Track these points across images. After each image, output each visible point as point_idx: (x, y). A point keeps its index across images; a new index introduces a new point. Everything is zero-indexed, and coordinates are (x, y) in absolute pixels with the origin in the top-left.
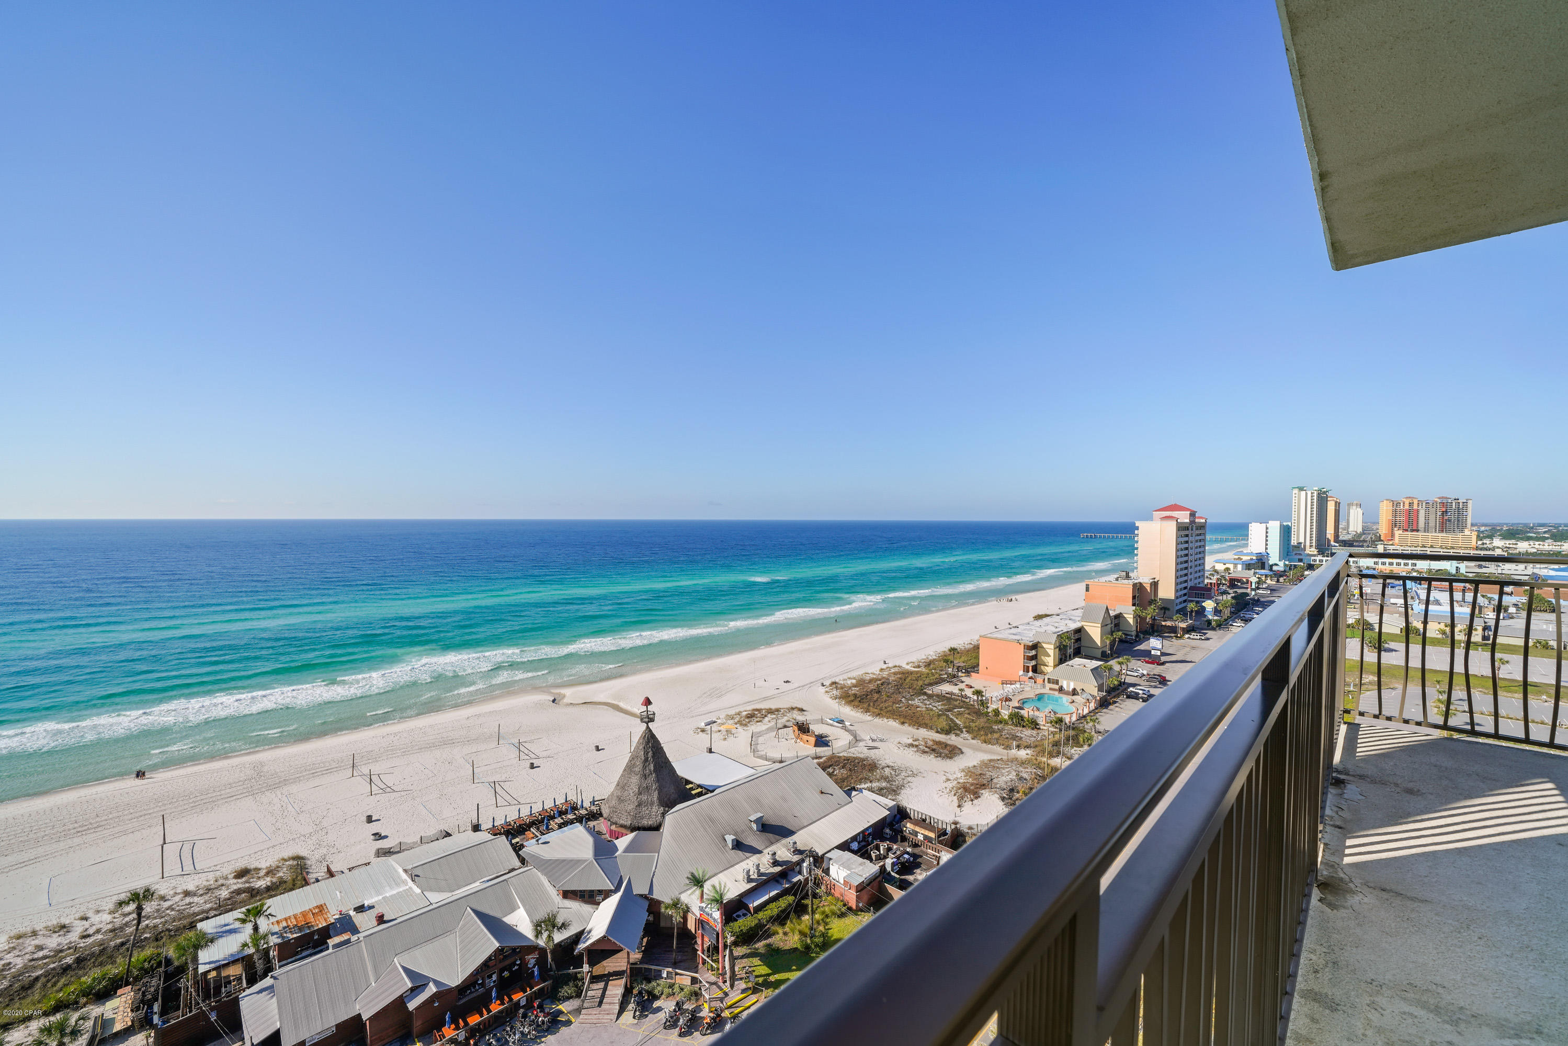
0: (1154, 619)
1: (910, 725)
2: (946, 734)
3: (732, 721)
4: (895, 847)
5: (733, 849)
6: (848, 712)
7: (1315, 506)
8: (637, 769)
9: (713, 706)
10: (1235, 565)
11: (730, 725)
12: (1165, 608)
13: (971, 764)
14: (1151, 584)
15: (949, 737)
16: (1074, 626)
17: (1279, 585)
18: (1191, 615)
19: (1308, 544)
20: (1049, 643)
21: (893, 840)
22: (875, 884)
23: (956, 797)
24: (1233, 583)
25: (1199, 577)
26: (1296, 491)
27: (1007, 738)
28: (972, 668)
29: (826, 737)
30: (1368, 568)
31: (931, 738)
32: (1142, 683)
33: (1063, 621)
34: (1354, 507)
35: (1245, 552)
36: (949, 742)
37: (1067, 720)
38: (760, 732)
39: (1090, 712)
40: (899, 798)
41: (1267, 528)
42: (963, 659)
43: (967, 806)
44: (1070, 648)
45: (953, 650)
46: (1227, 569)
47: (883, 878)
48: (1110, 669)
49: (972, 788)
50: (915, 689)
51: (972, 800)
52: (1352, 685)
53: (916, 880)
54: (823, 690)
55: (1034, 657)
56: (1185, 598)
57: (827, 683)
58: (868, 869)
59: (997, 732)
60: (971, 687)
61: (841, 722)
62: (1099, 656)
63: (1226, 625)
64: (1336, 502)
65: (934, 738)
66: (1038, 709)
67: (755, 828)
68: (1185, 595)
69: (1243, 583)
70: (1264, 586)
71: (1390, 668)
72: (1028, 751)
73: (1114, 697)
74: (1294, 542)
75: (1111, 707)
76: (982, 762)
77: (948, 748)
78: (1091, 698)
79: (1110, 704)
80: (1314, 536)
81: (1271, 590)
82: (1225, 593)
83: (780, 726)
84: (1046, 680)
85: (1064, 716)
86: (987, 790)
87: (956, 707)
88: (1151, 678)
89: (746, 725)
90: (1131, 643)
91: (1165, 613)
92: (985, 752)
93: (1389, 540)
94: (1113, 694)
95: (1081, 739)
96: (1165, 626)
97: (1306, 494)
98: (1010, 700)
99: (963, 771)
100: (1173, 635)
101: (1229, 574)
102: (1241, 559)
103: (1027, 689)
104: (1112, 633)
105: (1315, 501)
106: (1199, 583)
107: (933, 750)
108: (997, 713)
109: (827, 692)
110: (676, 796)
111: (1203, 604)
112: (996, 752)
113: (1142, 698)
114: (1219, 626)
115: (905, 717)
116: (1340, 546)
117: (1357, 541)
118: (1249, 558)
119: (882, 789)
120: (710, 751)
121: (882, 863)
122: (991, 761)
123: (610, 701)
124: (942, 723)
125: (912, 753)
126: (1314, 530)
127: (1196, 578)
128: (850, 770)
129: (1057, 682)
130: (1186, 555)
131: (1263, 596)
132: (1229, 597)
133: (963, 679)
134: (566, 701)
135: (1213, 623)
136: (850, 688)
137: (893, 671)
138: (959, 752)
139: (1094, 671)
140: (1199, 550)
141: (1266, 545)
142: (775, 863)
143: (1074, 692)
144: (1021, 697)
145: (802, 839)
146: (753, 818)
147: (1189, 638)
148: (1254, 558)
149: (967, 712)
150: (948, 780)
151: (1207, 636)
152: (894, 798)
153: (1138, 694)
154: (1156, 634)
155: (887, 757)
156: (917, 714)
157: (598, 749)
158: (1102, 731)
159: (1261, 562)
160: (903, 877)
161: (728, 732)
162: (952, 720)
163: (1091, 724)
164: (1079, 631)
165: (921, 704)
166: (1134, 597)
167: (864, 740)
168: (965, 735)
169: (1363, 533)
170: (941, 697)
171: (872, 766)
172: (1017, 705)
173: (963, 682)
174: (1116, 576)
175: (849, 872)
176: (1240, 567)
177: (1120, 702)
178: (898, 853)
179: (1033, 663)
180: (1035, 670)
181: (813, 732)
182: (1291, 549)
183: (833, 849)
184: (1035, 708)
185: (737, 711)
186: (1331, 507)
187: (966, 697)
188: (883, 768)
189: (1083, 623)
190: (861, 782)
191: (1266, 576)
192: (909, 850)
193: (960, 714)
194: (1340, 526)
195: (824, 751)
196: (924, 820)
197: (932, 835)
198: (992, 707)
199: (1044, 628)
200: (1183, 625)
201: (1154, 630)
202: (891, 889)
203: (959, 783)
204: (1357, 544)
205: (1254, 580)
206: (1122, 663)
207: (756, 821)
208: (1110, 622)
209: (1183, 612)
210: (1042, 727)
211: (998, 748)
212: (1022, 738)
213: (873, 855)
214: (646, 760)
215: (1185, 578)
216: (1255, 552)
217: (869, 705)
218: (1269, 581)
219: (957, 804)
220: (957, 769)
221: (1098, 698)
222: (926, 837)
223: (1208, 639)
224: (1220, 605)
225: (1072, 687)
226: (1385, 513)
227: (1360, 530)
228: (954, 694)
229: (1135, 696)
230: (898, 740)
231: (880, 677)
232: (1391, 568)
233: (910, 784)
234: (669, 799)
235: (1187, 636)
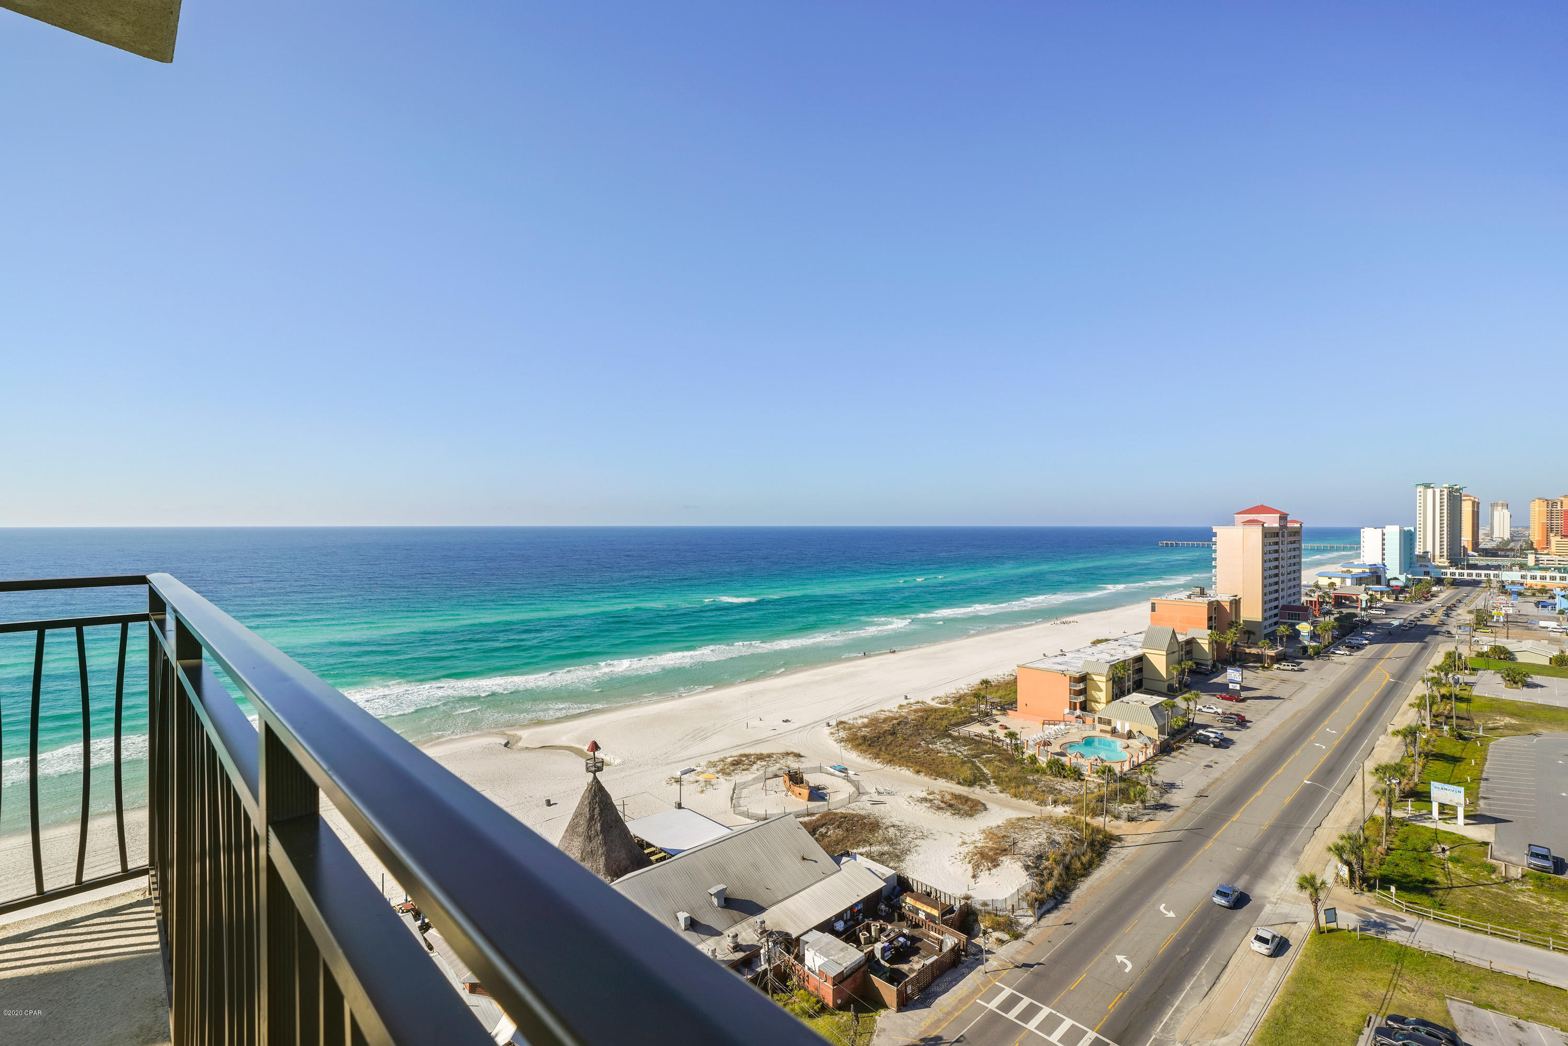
0: (1236, 645)
1: (926, 775)
2: (969, 786)
3: (712, 770)
4: (889, 927)
5: (685, 930)
6: (853, 758)
7: (1445, 508)
8: (580, 830)
9: (695, 750)
10: (1343, 580)
11: (710, 774)
12: (1250, 632)
13: (994, 824)
14: (1231, 602)
15: (972, 789)
16: (1133, 653)
17: (1398, 604)
18: (1281, 639)
19: (1437, 553)
20: (1099, 675)
21: (889, 919)
22: (859, 974)
23: (971, 865)
24: (1340, 601)
25: (1294, 594)
26: (1421, 489)
27: (1043, 791)
28: (1009, 705)
29: (824, 789)
30: (1513, 583)
31: (949, 790)
32: (1215, 724)
33: (1121, 648)
34: (1499, 508)
35: (1356, 563)
36: (972, 796)
37: (1117, 769)
38: (745, 783)
39: (1147, 760)
40: (903, 865)
41: (1383, 534)
42: (1000, 693)
43: (984, 876)
44: (1129, 680)
45: (985, 682)
46: (1332, 585)
47: (869, 968)
48: (1174, 706)
49: (991, 853)
50: (937, 730)
51: (990, 869)
52: (1481, 729)
53: (911, 970)
54: (827, 731)
55: (1083, 692)
56: (1276, 619)
57: (833, 723)
58: (851, 956)
59: (1032, 784)
60: (1006, 728)
61: (844, 770)
62: (1165, 690)
63: (1326, 653)
64: (1474, 502)
65: (953, 791)
66: (1082, 756)
67: (716, 904)
68: (1276, 615)
69: (1353, 601)
70: (1378, 605)
71: (1532, 708)
72: (1067, 808)
73: (1179, 741)
74: (1418, 551)
75: (1174, 754)
76: (1009, 821)
77: (969, 803)
78: (1148, 742)
79: (1173, 750)
80: (1445, 543)
81: (1387, 610)
82: (1329, 613)
83: (769, 775)
84: (1096, 719)
85: (1113, 765)
86: (1009, 857)
87: (985, 752)
88: (1226, 717)
89: (729, 774)
90: (1206, 675)
91: (1249, 638)
92: (1014, 808)
93: (1543, 548)
94: (1178, 737)
95: (1132, 794)
96: (1250, 653)
97: (1434, 492)
98: (1049, 744)
99: (984, 832)
100: (1259, 665)
101: (1335, 589)
102: (1349, 571)
103: (1073, 731)
104: (1180, 662)
105: (1445, 500)
106: (1294, 601)
107: (951, 806)
108: (1033, 759)
109: (832, 733)
110: (628, 862)
111: (1297, 627)
112: (1028, 808)
113: (1213, 742)
114: (1318, 653)
115: (922, 765)
116: (1480, 555)
117: (1502, 550)
118: (1360, 570)
119: (883, 854)
120: (679, 806)
121: (871, 948)
122: (1019, 819)
123: (573, 745)
124: (967, 772)
125: (924, 809)
126: (1445, 536)
127: (1290, 595)
128: (847, 830)
129: (1109, 722)
130: (1277, 567)
131: (1376, 617)
132: (1332, 618)
133: (997, 718)
134: (521, 744)
135: (1310, 651)
136: (860, 728)
137: (914, 707)
138: (982, 808)
139: (1154, 708)
140: (1293, 561)
141: (1383, 554)
142: (737, 948)
143: (1130, 735)
144: (1064, 741)
145: (773, 918)
146: (713, 890)
147: (1278, 669)
148: (1367, 570)
149: (998, 758)
150: (964, 843)
151: (1302, 666)
152: (896, 865)
153: (1209, 737)
154: (1238, 663)
155: (894, 814)
156: (937, 762)
157: (549, 803)
158: (1160, 783)
159: (1376, 575)
160: (896, 966)
161: (708, 782)
162: (978, 768)
163: (1146, 775)
164: (1140, 659)
165: (943, 749)
166: (1210, 619)
167: (868, 793)
168: (993, 787)
169: (1512, 539)
170: (968, 740)
171: (874, 826)
172: (1059, 750)
173: (997, 722)
174: (1188, 593)
175: (826, 960)
176: (1348, 582)
177: (1186, 747)
178: (892, 935)
179: (1082, 698)
180: (1084, 707)
181: (808, 783)
182: (1415, 559)
183: (811, 930)
184: (1078, 755)
185: (722, 756)
186: (1467, 509)
187: (999, 740)
188: (886, 828)
189: (1145, 650)
190: (858, 846)
191: (1382, 593)
192: (906, 931)
193: (989, 761)
194: (1481, 532)
195: (819, 807)
196: (929, 894)
197: (935, 913)
198: (1029, 752)
199: (1097, 656)
200: (1272, 653)
201: (1237, 659)
202: (878, 982)
203: (976, 847)
204: (1503, 553)
205: (1364, 597)
206: (1189, 699)
207: (717, 895)
208: (1177, 649)
209: (1272, 638)
210: (1087, 778)
211: (1031, 804)
212: (1061, 791)
213: (862, 938)
214: (592, 818)
215: (1276, 595)
216: (1367, 564)
217: (880, 750)
218: (1385, 599)
219: (971, 874)
220: (977, 830)
221: (1158, 743)
222: (928, 916)
223: (1302, 670)
224: (1318, 628)
225: (1127, 729)
226: (1537, 515)
227: (1507, 536)
228: (985, 736)
229: (1205, 741)
230: (908, 794)
231: (897, 715)
232: (1543, 583)
233: (918, 848)
234: (618, 866)
235: (1276, 666)
